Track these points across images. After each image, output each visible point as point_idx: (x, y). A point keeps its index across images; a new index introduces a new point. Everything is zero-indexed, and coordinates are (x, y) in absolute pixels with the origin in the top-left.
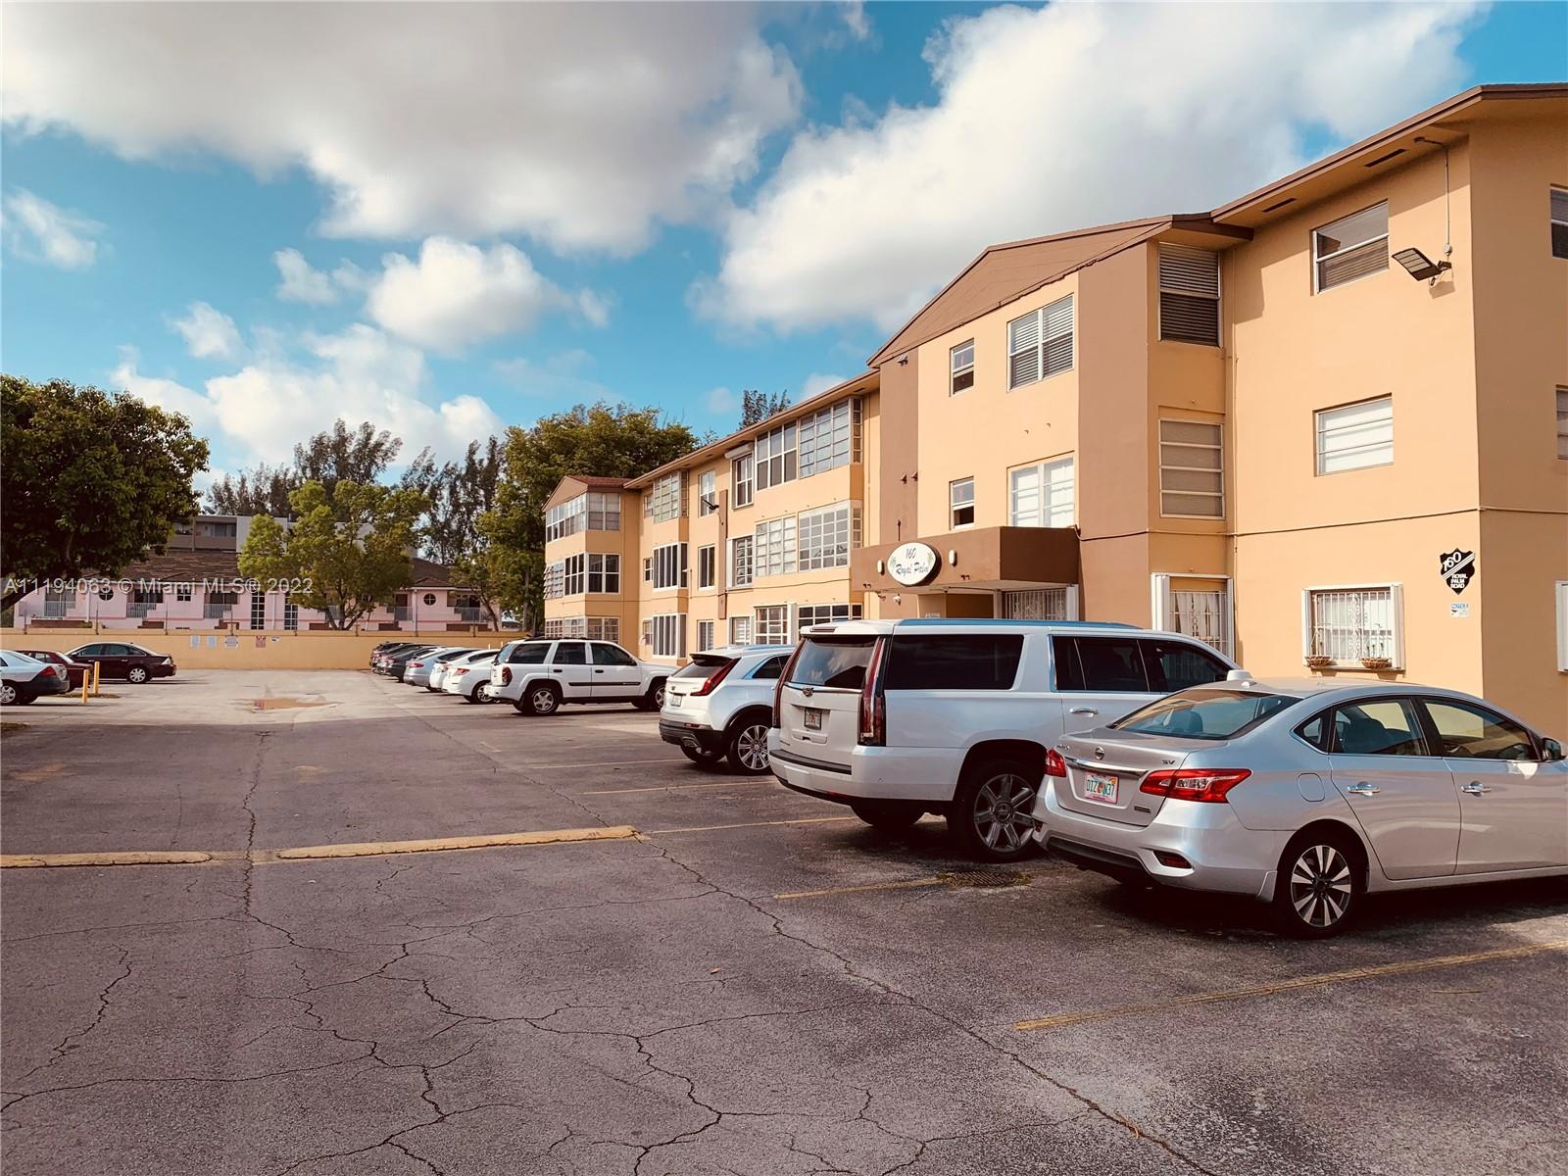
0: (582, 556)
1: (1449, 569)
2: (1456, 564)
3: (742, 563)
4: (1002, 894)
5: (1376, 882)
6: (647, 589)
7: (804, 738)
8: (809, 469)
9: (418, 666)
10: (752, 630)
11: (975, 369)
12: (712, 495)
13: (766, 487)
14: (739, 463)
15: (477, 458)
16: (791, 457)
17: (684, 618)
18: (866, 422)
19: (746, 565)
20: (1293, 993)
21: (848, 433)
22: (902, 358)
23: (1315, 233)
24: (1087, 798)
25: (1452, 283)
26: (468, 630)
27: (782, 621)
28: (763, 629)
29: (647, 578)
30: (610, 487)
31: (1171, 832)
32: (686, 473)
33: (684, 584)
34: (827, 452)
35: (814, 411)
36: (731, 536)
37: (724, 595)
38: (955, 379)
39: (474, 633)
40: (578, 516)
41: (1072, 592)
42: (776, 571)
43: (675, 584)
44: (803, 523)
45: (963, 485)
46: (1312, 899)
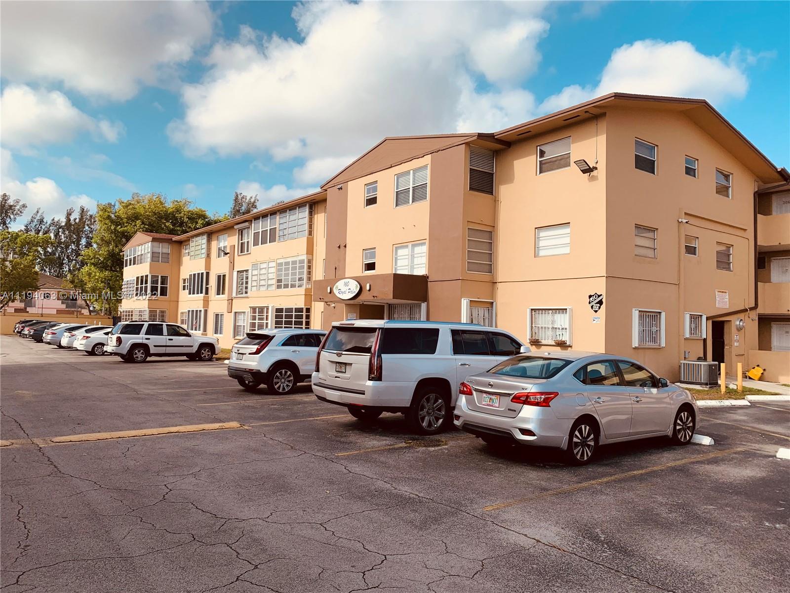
0: (147, 276)
1: (592, 302)
2: (595, 299)
3: (242, 284)
4: (439, 450)
5: (603, 441)
6: (184, 295)
7: (336, 377)
8: (283, 237)
9: (53, 334)
10: (247, 319)
11: (377, 195)
12: (225, 247)
13: (258, 245)
14: (242, 232)
15: (72, 218)
16: (273, 231)
17: (206, 311)
18: (316, 216)
19: (244, 285)
20: (586, 489)
21: (306, 221)
22: (339, 186)
23: (538, 148)
24: (484, 405)
25: (597, 176)
26: (73, 314)
27: (265, 314)
28: (254, 318)
29: (184, 289)
30: (165, 239)
31: (525, 420)
32: (210, 235)
33: (207, 293)
34: (295, 229)
35: (287, 208)
36: (236, 269)
37: (231, 300)
38: (367, 200)
39: (77, 315)
40: (145, 254)
41: (424, 306)
42: (262, 289)
43: (201, 293)
44: (280, 264)
45: (370, 251)
46: (580, 449)
